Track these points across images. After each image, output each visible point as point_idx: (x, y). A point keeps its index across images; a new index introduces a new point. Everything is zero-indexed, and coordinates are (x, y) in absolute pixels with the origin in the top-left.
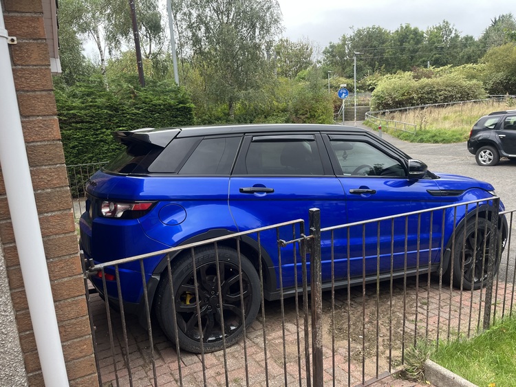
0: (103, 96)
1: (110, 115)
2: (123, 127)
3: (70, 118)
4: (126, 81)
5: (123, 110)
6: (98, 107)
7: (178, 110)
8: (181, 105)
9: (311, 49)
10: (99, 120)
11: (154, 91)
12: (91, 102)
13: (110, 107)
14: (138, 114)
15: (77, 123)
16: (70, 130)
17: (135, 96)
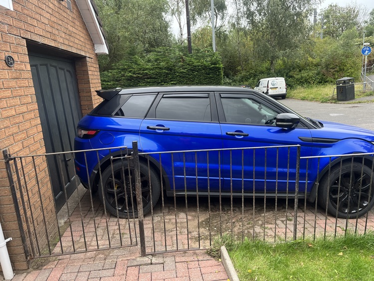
0: (164, 61)
1: (167, 74)
2: (174, 81)
3: (144, 76)
4: (179, 51)
5: (175, 70)
6: (160, 68)
7: (210, 69)
8: (213, 66)
9: (358, 12)
10: (160, 77)
11: (197, 56)
12: (157, 65)
13: (167, 68)
14: (184, 72)
15: (148, 78)
16: (144, 83)
17: (184, 60)
